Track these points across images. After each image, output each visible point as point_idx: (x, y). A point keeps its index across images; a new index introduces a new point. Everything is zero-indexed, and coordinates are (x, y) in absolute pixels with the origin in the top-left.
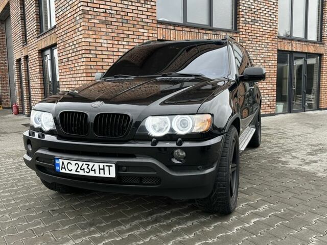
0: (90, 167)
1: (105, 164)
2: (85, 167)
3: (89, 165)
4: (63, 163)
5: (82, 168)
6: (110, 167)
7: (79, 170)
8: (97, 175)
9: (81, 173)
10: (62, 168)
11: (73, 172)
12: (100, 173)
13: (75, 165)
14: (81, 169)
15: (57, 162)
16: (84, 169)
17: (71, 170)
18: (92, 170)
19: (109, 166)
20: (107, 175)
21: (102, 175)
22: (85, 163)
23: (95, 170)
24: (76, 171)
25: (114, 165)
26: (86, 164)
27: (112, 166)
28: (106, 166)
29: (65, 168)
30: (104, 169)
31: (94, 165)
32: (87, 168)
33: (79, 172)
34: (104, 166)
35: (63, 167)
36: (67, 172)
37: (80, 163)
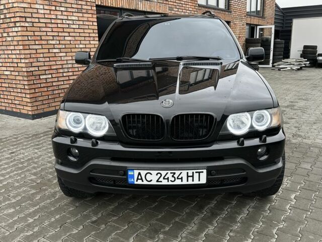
0: (176, 176)
1: (194, 171)
2: (170, 175)
3: (174, 173)
4: (139, 174)
5: (166, 177)
6: (201, 174)
7: (161, 179)
8: (185, 182)
9: (165, 182)
10: (138, 179)
11: (154, 182)
12: (188, 181)
13: (157, 175)
14: (164, 178)
15: (130, 173)
16: (168, 179)
17: (151, 180)
18: (178, 178)
19: (199, 173)
20: (196, 182)
21: (190, 182)
22: (169, 172)
23: (182, 178)
24: (157, 181)
25: (205, 171)
26: (171, 173)
27: (203, 172)
28: (196, 172)
29: (142, 179)
30: (193, 176)
31: (181, 173)
32: (173, 176)
33: (161, 182)
34: (193, 173)
35: (140, 178)
36: (145, 183)
37: (163, 173)
